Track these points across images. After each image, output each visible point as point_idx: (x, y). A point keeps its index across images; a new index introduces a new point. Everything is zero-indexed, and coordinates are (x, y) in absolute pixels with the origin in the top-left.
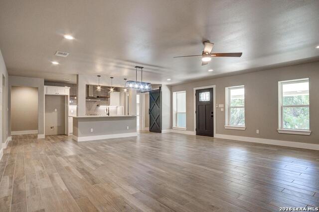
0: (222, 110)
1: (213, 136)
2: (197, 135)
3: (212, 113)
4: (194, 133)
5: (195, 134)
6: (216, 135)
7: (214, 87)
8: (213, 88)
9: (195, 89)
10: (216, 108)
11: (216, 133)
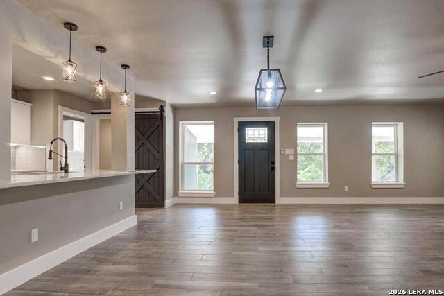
0: (291, 158)
1: (274, 202)
2: (239, 202)
3: (273, 163)
4: (234, 200)
5: (237, 202)
6: (280, 200)
7: (277, 120)
8: (274, 122)
9: (236, 120)
10: (281, 154)
11: (281, 196)
